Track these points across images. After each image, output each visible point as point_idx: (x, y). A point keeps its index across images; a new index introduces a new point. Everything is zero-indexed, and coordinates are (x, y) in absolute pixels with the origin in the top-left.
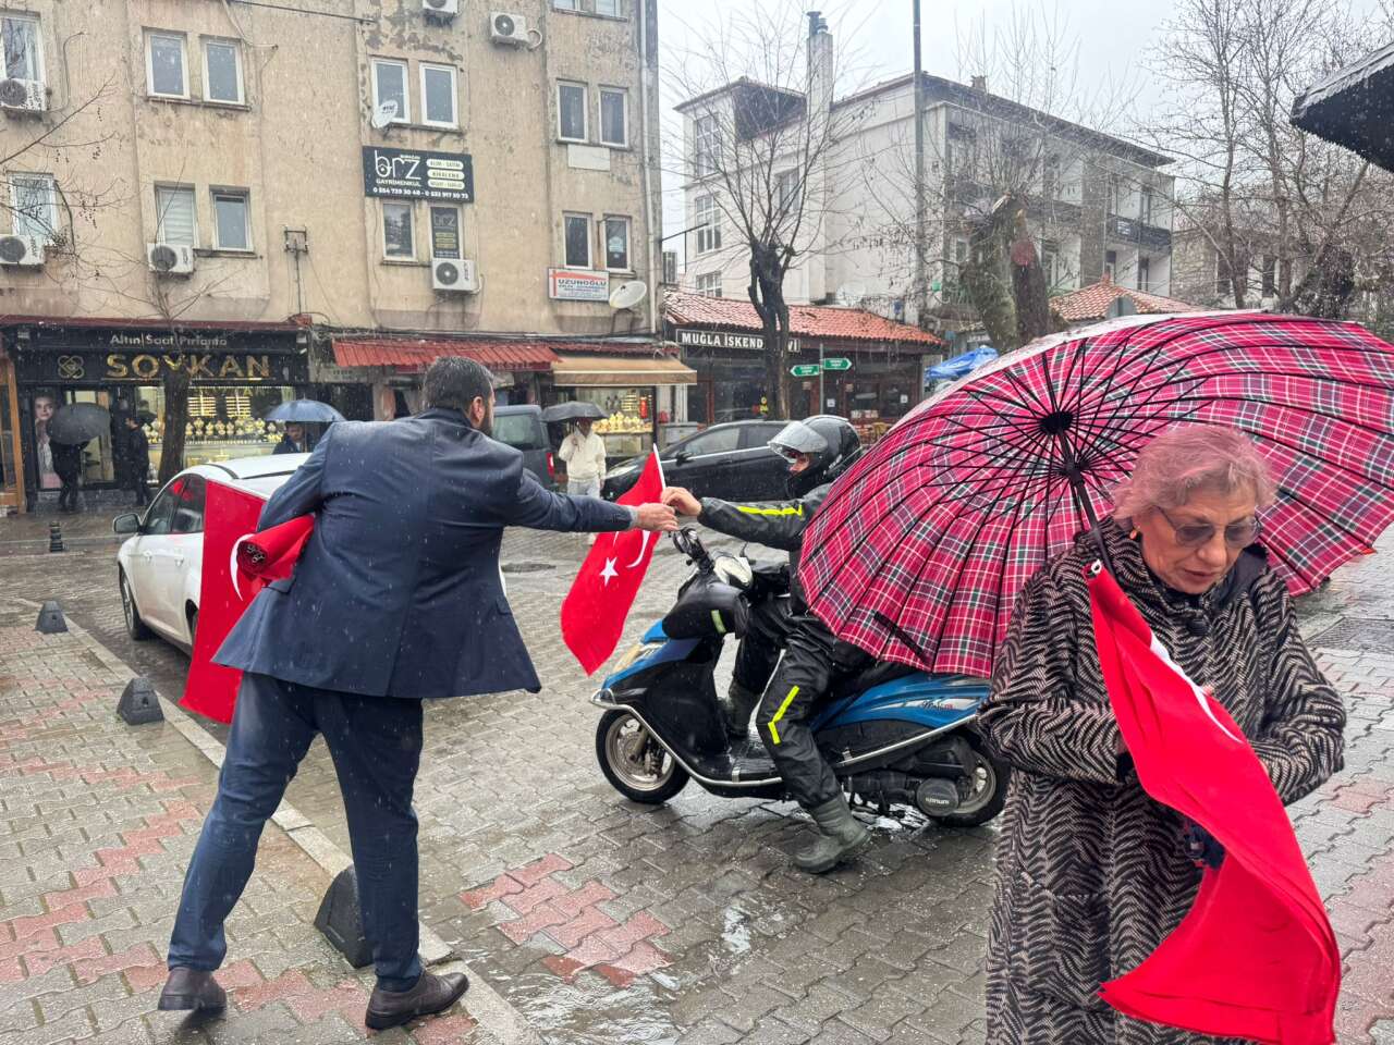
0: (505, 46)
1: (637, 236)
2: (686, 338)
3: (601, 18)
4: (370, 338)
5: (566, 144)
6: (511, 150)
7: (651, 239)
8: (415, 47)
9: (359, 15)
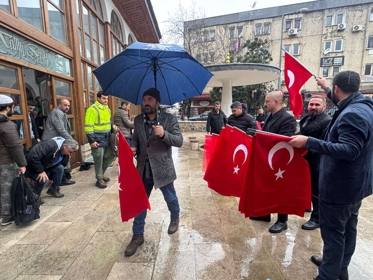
0: (356, 32)
5: (368, 50)
6: (354, 53)
8: (335, 37)
9: (323, 34)
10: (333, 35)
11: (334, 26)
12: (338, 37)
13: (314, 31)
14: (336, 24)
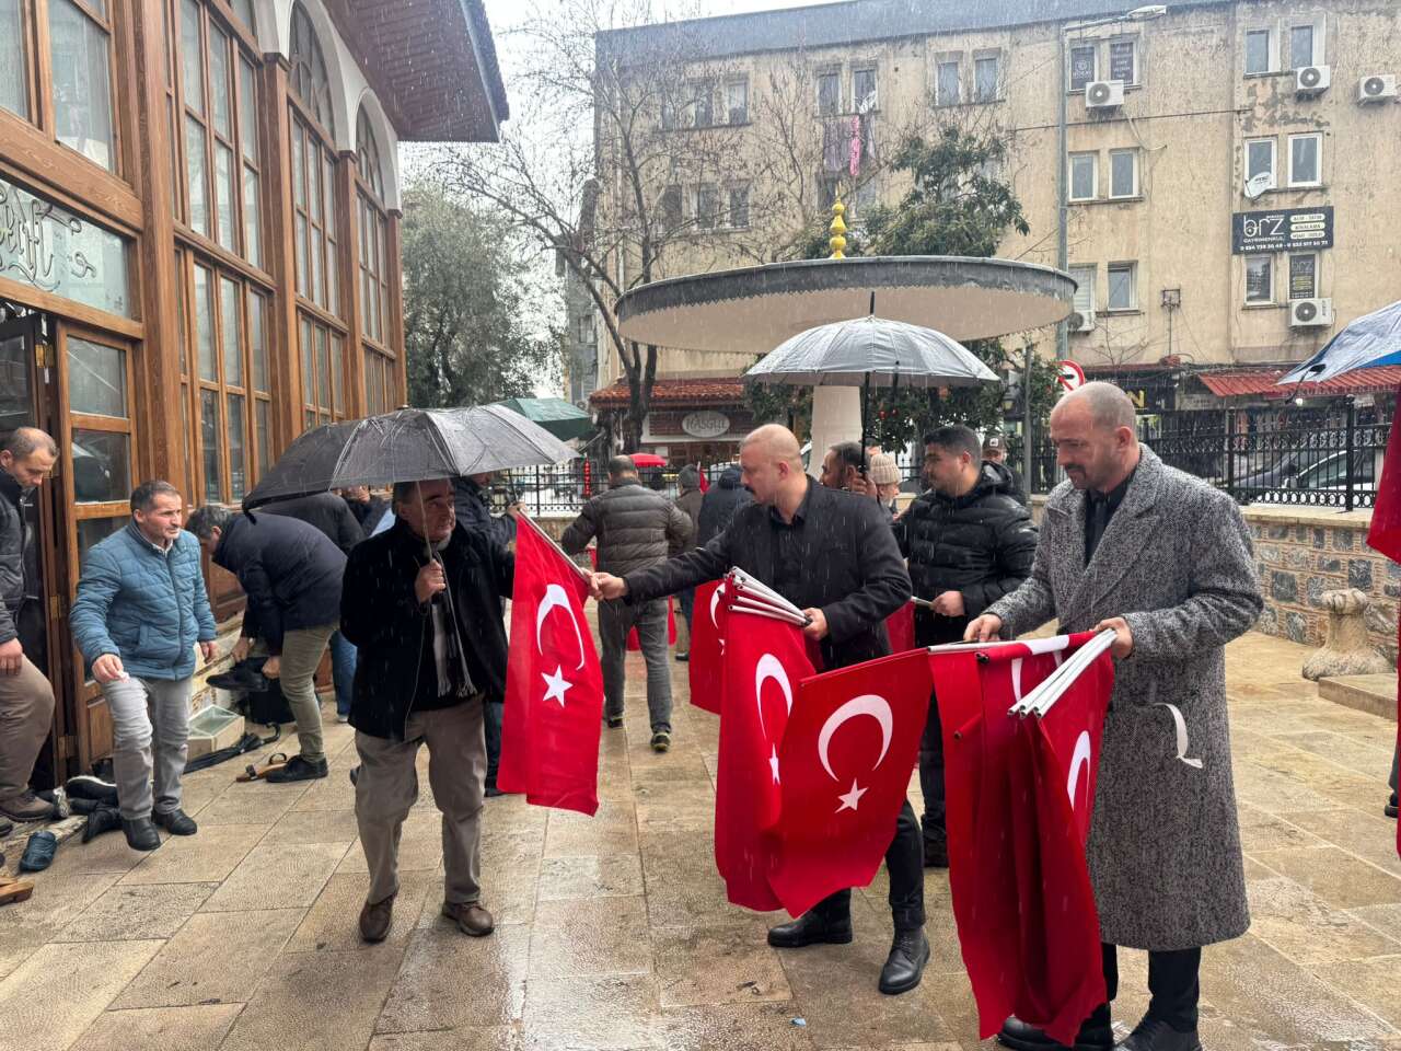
0: (1372, 104)
4: (1227, 372)
8: (1285, 124)
9: (1237, 108)
10: (1278, 115)
11: (1280, 74)
12: (1300, 125)
13: (1197, 95)
14: (1288, 68)
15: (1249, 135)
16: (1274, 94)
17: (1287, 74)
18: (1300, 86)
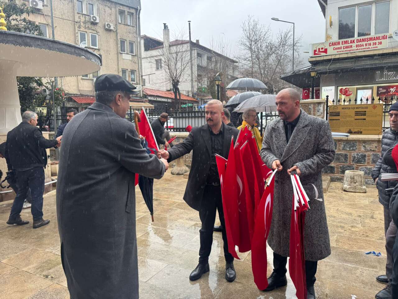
0: (109, 31)
1: (138, 75)
2: (149, 98)
3: (129, 26)
4: (79, 96)
5: (122, 53)
6: (109, 54)
7: (140, 75)
8: (89, 29)
9: (76, 21)
10: (87, 26)
12: (92, 31)
13: (64, 14)
14: (88, 14)
15: (79, 30)
16: (85, 21)
17: (88, 16)
18: (92, 20)
